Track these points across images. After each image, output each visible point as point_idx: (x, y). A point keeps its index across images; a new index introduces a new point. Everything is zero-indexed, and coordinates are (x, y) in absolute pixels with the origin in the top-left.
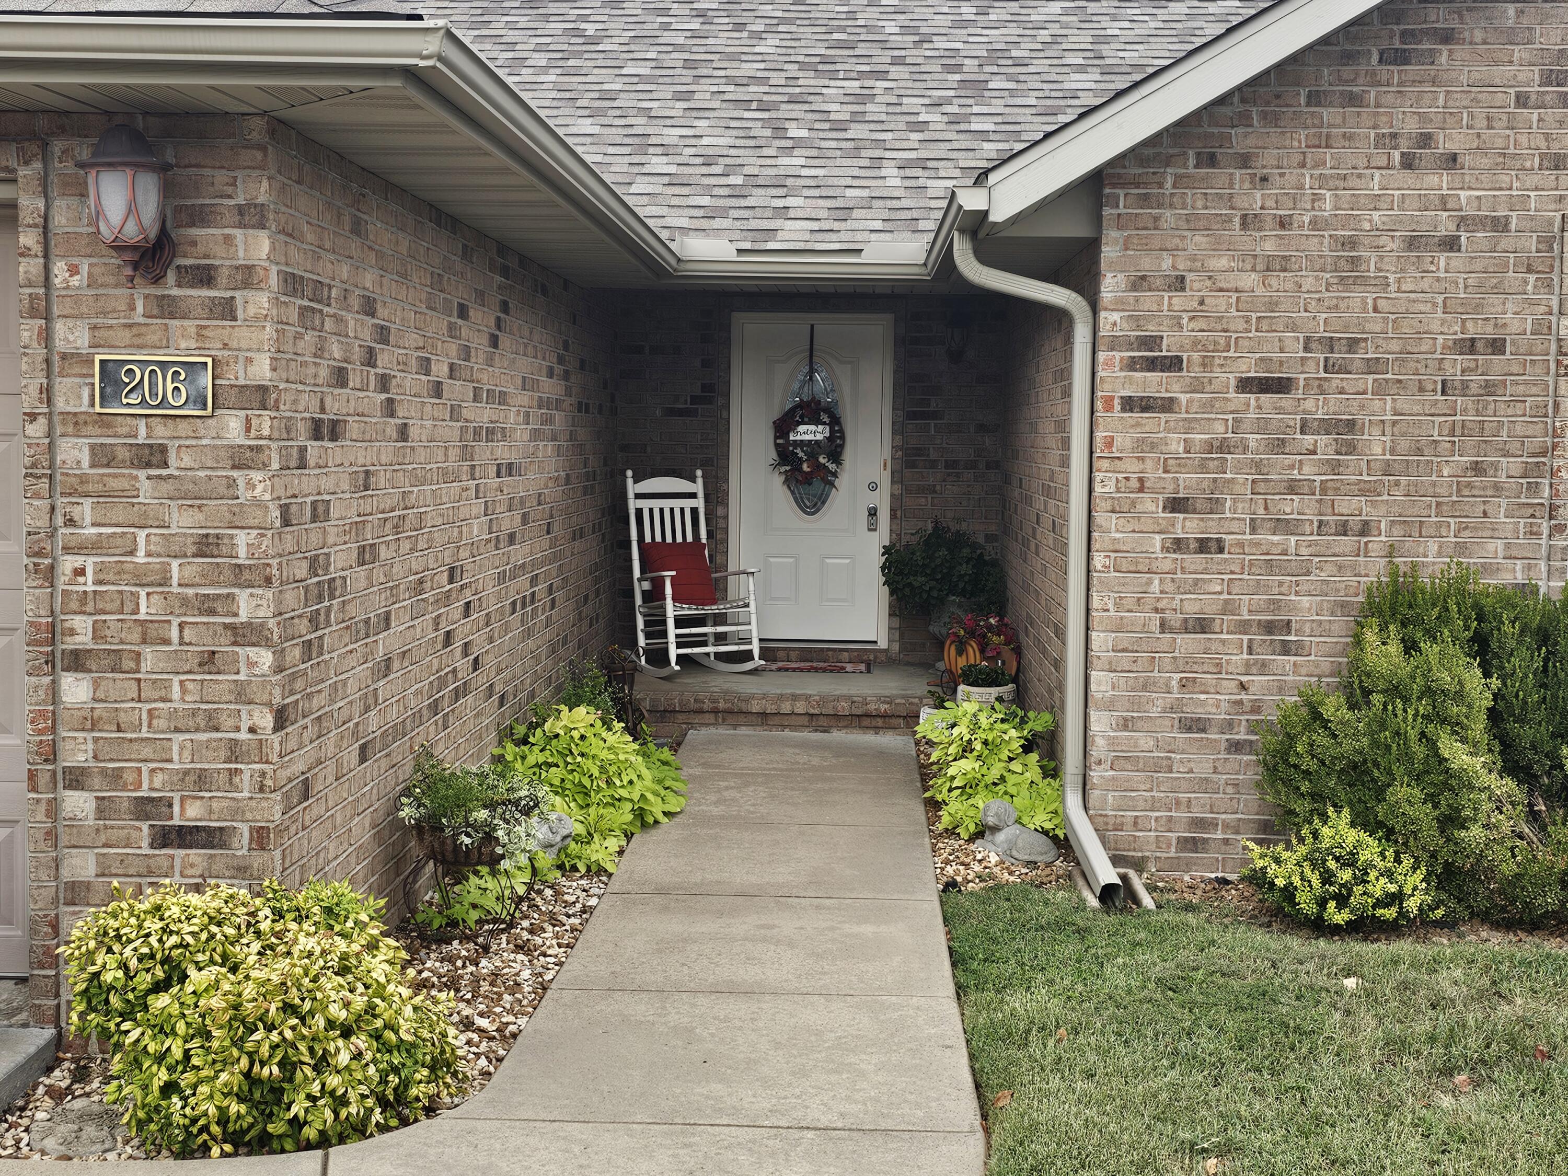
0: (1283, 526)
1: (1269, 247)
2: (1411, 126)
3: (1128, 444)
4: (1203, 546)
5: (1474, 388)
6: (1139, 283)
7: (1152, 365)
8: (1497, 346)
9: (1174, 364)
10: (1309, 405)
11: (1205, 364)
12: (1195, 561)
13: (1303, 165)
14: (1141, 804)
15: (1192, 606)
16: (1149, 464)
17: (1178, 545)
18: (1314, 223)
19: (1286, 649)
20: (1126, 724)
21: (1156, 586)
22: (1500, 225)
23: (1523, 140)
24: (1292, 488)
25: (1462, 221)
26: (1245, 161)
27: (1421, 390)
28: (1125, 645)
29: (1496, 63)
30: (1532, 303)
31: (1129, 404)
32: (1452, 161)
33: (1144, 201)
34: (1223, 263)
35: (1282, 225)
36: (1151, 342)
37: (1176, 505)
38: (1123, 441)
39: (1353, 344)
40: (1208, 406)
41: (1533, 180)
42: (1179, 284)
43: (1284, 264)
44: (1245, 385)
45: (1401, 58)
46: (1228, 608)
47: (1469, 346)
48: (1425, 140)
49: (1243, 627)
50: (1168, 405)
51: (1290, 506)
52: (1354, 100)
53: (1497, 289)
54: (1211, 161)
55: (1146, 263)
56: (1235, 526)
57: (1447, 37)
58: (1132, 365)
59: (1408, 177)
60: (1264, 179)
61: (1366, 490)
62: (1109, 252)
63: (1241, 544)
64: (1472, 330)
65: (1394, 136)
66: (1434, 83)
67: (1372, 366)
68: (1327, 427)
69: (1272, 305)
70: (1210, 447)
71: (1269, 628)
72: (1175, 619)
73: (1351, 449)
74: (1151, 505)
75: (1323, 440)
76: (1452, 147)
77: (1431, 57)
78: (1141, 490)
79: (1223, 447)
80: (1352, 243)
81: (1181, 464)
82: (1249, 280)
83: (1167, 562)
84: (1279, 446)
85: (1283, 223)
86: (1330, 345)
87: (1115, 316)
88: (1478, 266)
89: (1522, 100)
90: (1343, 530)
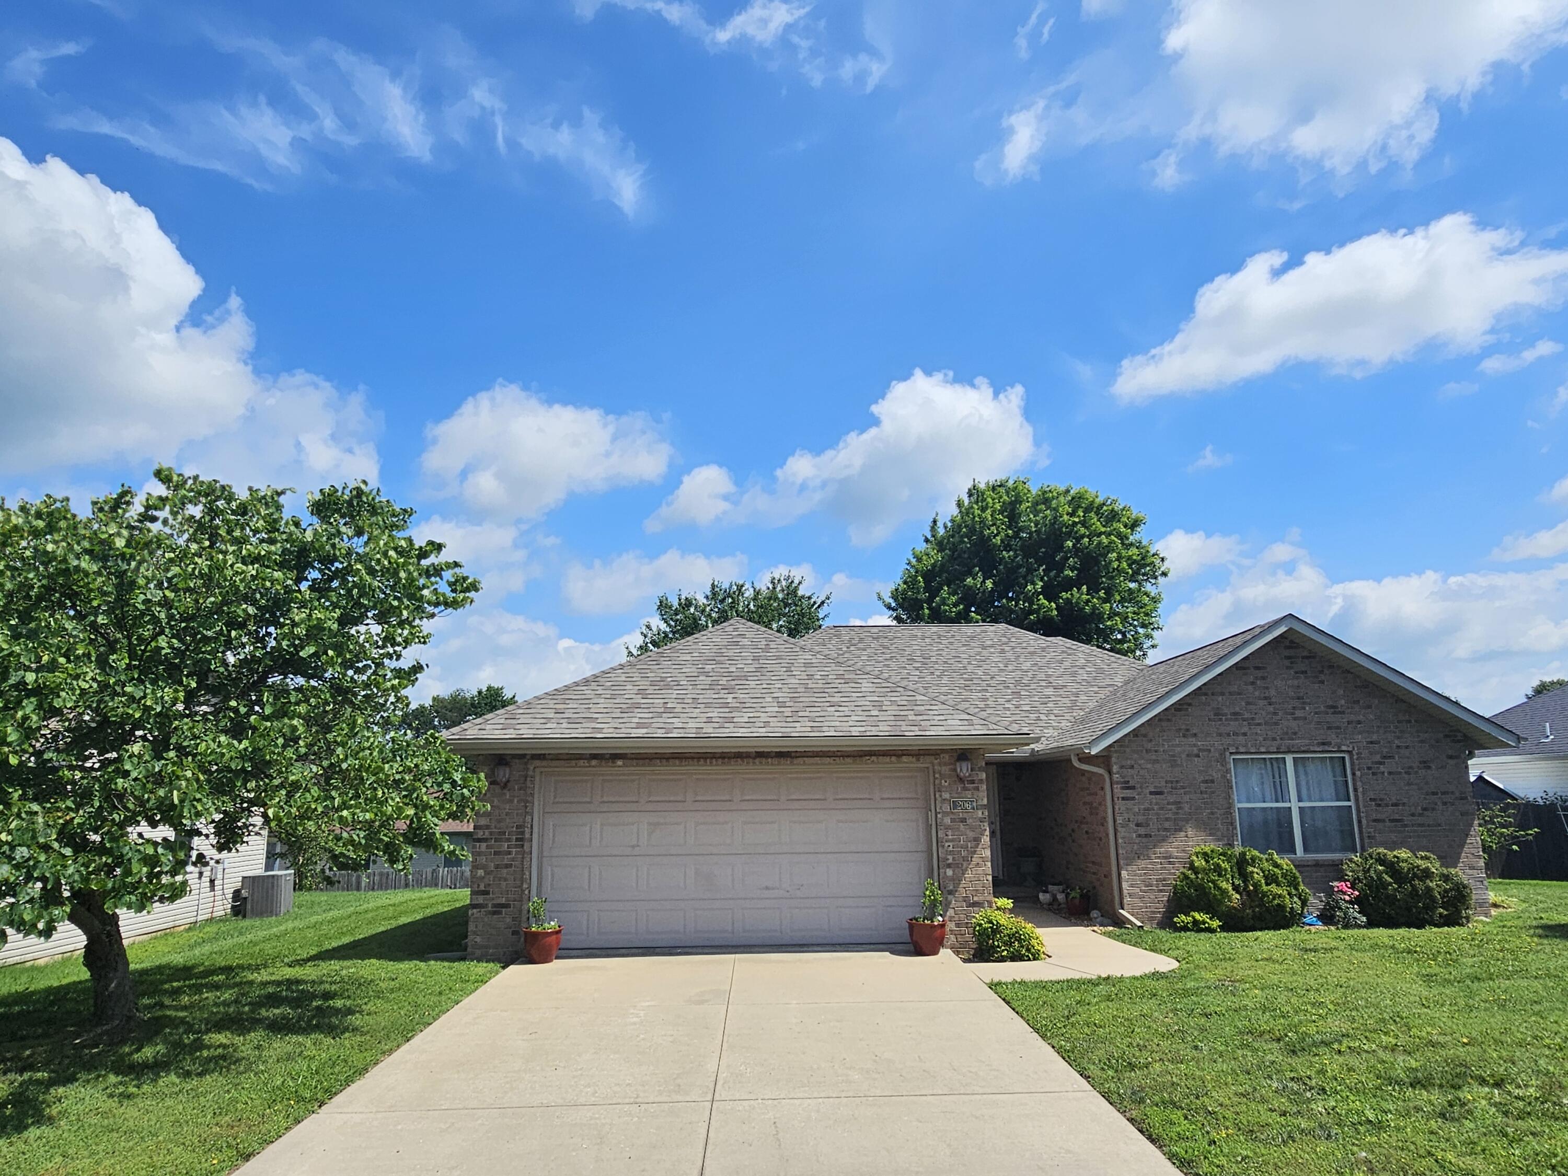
0: (1167, 830)
4: (1146, 836)
5: (1208, 792)
6: (1122, 767)
7: (1128, 788)
9: (1133, 788)
10: (1168, 798)
11: (1141, 787)
12: (1144, 840)
13: (1159, 736)
16: (1129, 814)
17: (1140, 836)
18: (1163, 751)
19: (1170, 863)
20: (1132, 886)
21: (1135, 848)
22: (1209, 751)
23: (1211, 730)
24: (1167, 819)
25: (1200, 750)
26: (1145, 736)
27: (1196, 793)
28: (1128, 863)
30: (1219, 770)
31: (1123, 799)
32: (1195, 735)
33: (1122, 746)
34: (1142, 762)
36: (1128, 782)
37: (1138, 825)
38: (1123, 808)
39: (1177, 782)
40: (1143, 799)
41: (1215, 740)
42: (1132, 767)
43: (1156, 761)
44: (1151, 793)
46: (1155, 853)
47: (1206, 782)
48: (1188, 730)
50: (1133, 799)
51: (1167, 824)
52: (1169, 720)
53: (1211, 767)
57: (1190, 705)
58: (1123, 788)
60: (1150, 740)
61: (1185, 820)
62: (1114, 760)
65: (1180, 731)
66: (1188, 715)
67: (1183, 788)
68: (1173, 803)
69: (1156, 772)
73: (1180, 808)
74: (1132, 825)
75: (1173, 807)
76: (1194, 732)
77: (1187, 710)
78: (1128, 821)
79: (1148, 809)
81: (1138, 814)
82: (1149, 766)
84: (1162, 809)
85: (1156, 751)
87: (1117, 776)
88: (1205, 761)
89: (1210, 720)
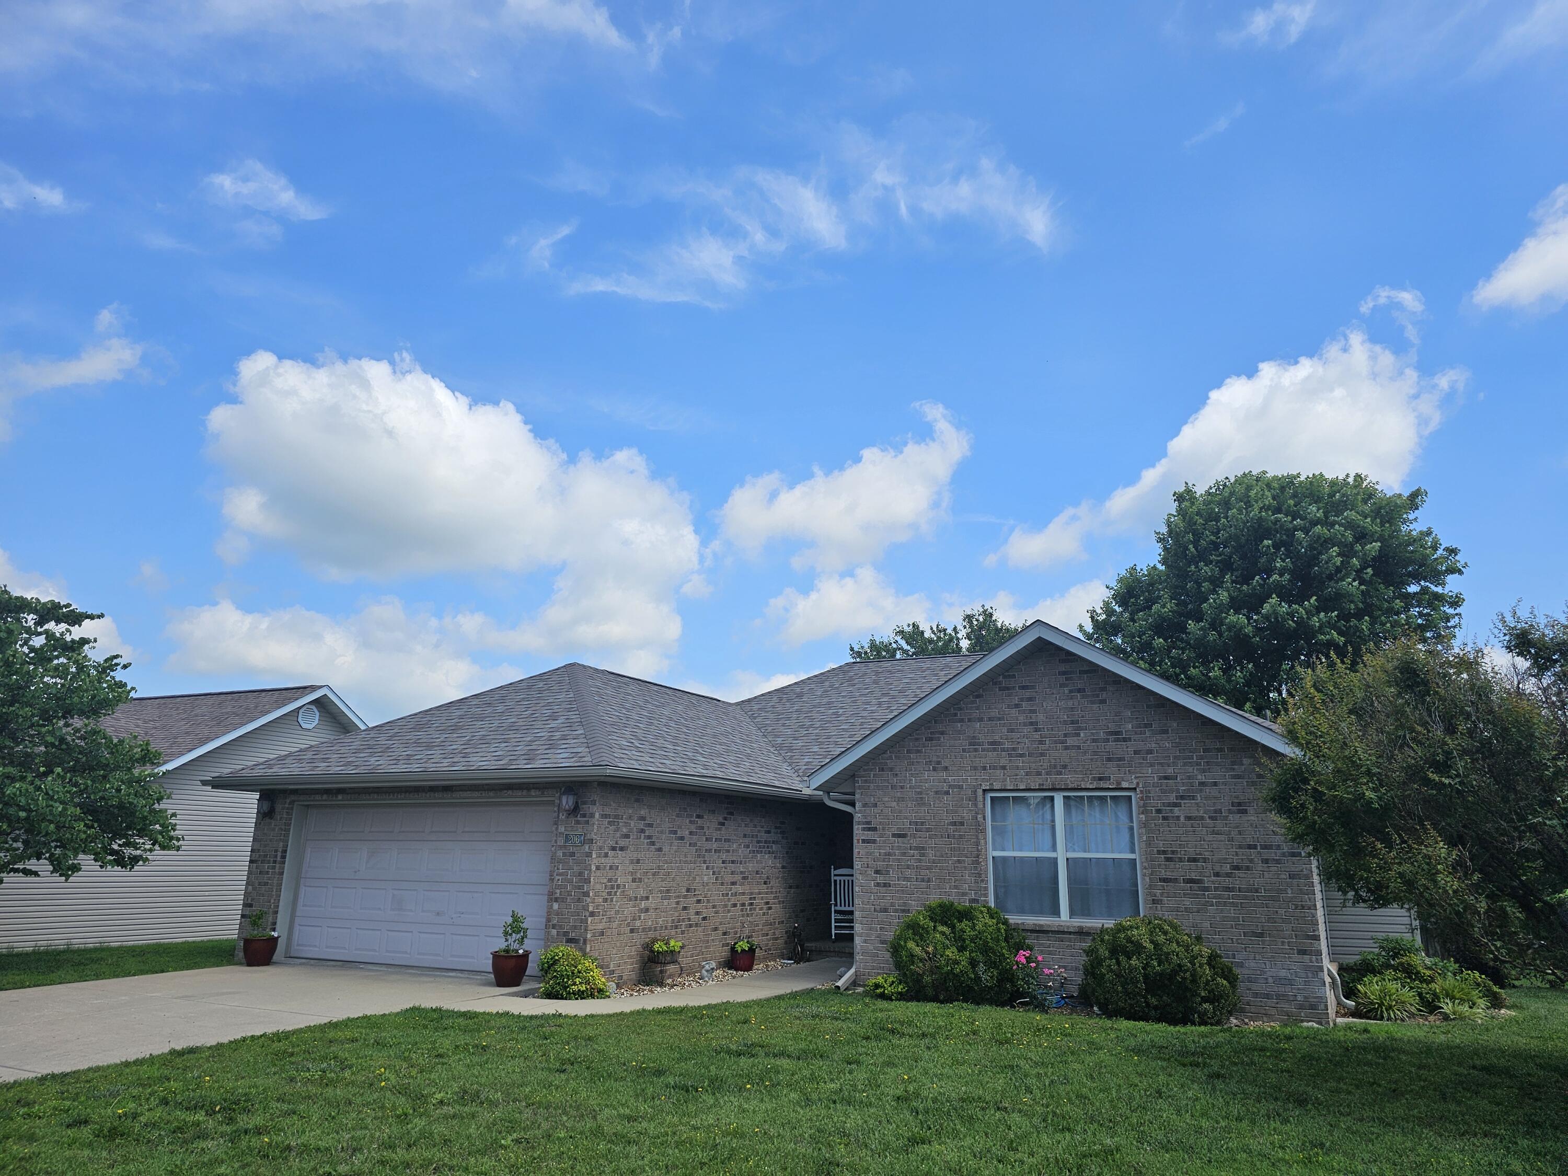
0: (907, 879)
1: (899, 795)
2: (935, 759)
3: (864, 854)
5: (956, 836)
6: (865, 805)
7: (869, 829)
8: (962, 824)
9: (875, 829)
10: (911, 841)
11: (884, 829)
13: (906, 770)
14: (870, 968)
15: (883, 903)
16: (870, 860)
17: (878, 885)
18: (910, 787)
20: (865, 941)
21: (872, 898)
22: (960, 787)
23: (965, 762)
25: (950, 786)
26: (891, 769)
27: (942, 837)
28: (864, 916)
29: (956, 740)
30: (971, 810)
31: (864, 841)
32: (946, 768)
33: (866, 781)
34: (887, 799)
35: (902, 788)
36: (869, 823)
37: (877, 872)
39: (922, 824)
40: (884, 842)
41: (968, 774)
43: (903, 799)
44: (894, 835)
45: (931, 739)
46: (892, 905)
47: (954, 824)
48: (939, 763)
49: (896, 911)
50: (874, 842)
51: (908, 873)
52: (919, 751)
53: (961, 806)
54: (883, 770)
55: (867, 799)
56: (894, 879)
57: (942, 733)
58: (864, 829)
59: (935, 773)
60: (896, 775)
61: (928, 868)
62: (856, 795)
63: (895, 884)
64: (956, 819)
65: (930, 761)
66: (940, 746)
67: (928, 830)
68: (917, 848)
69: (900, 812)
70: (886, 854)
71: (903, 911)
72: (878, 908)
73: (923, 855)
74: (871, 872)
75: (916, 852)
76: (946, 764)
77: (939, 739)
78: (868, 867)
79: (889, 854)
80: (920, 793)
81: (879, 860)
82: (894, 804)
83: (875, 889)
84: (904, 854)
86: (916, 823)
87: (859, 815)
88: (955, 799)
89: (964, 750)
90: (923, 880)
